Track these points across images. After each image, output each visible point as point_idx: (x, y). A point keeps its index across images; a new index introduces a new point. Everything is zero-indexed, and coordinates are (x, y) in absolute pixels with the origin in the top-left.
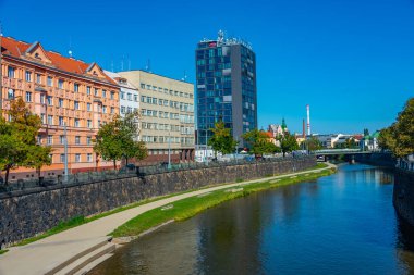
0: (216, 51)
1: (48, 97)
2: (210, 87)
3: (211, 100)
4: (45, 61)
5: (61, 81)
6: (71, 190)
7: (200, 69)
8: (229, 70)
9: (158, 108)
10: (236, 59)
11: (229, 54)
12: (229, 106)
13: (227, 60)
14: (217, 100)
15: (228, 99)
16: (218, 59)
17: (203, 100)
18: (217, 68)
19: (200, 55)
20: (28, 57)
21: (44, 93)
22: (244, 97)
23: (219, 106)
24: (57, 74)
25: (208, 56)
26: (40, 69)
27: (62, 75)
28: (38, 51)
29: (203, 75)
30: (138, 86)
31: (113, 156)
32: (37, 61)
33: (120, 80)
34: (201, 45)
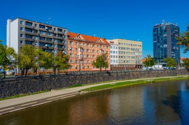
0: (161, 28)
1: (83, 49)
2: (158, 42)
3: (159, 46)
4: (82, 38)
5: (88, 44)
6: (78, 77)
7: (154, 35)
8: (166, 35)
9: (126, 51)
10: (169, 30)
11: (166, 28)
12: (166, 49)
13: (165, 31)
14: (161, 46)
15: (165, 46)
16: (161, 31)
17: (156, 47)
18: (161, 34)
19: (154, 30)
20: (76, 38)
21: (81, 48)
22: (172, 45)
23: (162, 49)
24: (86, 42)
25: (157, 30)
26: (80, 41)
27: (88, 42)
28: (80, 36)
29: (156, 37)
30: (118, 44)
31: (98, 67)
32: (79, 39)
33: (111, 42)
34: (155, 26)
